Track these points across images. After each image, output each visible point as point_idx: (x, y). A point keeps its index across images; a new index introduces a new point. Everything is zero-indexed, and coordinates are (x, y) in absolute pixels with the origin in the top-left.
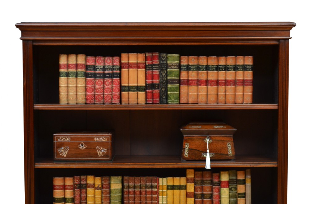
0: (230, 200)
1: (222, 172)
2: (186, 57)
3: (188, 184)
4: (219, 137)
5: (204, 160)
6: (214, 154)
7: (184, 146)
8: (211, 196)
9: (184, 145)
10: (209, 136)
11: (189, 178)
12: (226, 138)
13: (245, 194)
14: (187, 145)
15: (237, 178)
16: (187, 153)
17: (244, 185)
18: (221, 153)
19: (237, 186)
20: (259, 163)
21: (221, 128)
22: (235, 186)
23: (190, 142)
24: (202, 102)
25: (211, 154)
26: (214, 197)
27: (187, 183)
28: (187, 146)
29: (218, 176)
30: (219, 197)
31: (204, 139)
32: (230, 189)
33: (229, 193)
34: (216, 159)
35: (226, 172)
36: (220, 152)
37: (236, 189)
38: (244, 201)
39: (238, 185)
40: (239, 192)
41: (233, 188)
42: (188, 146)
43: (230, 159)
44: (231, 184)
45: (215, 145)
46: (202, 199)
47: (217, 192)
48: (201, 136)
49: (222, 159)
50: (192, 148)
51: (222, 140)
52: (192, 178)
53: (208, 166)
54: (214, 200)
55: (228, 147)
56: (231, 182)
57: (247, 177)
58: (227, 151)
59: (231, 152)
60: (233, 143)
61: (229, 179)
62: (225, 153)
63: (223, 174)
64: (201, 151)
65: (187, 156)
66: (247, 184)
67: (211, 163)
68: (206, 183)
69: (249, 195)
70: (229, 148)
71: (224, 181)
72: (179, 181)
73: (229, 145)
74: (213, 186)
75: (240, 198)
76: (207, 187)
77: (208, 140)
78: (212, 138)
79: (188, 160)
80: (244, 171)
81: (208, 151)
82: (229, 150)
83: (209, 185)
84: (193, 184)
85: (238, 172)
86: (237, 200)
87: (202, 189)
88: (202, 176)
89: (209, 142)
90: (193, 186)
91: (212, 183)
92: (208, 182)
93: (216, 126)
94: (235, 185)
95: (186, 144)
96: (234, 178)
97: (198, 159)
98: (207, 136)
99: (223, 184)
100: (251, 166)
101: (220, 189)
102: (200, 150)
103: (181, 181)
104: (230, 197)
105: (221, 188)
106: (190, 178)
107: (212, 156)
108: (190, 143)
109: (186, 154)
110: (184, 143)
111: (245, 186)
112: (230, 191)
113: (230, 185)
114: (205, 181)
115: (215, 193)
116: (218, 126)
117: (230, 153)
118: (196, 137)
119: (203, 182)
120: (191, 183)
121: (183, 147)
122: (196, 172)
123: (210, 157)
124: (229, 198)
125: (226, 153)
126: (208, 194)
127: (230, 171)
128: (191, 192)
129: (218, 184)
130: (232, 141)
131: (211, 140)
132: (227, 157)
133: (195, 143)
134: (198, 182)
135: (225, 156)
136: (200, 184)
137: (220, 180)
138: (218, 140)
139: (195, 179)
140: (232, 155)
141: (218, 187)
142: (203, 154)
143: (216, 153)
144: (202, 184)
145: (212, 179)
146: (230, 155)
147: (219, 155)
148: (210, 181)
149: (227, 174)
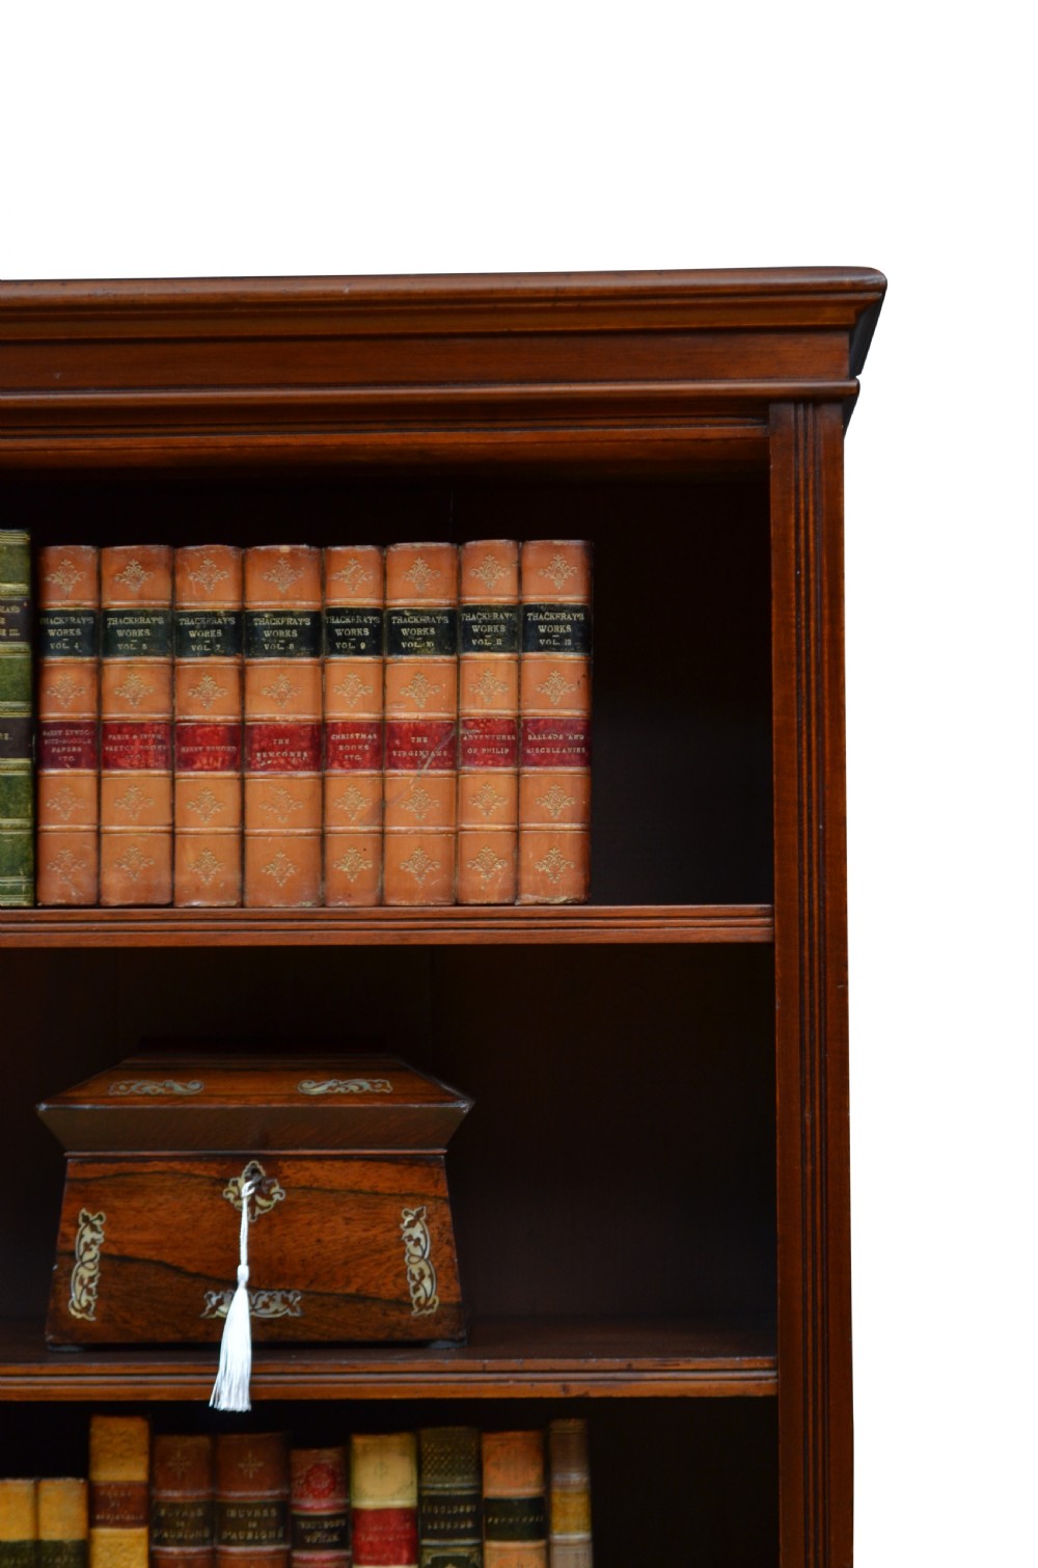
1: (359, 1442)
2: (87, 551)
3: (103, 1534)
4: (338, 1164)
5: (208, 1347)
6: (295, 1298)
7: (69, 1239)
9: (64, 1228)
10: (263, 1159)
11: (109, 1486)
12: (390, 1171)
14: (94, 1228)
15: (480, 1487)
16: (89, 1292)
17: (541, 1543)
18: (352, 1289)
19: (480, 1548)
20: (629, 1369)
21: (351, 1095)
22: (463, 1552)
23: (118, 1203)
24: (198, 891)
25: (278, 1296)
27: (92, 1523)
28: (88, 1235)
29: (332, 1474)
31: (224, 1182)
34: (316, 1337)
35: (395, 1440)
36: (348, 1282)
39: (493, 1545)
42: (99, 1237)
43: (421, 1335)
44: (434, 1535)
45: (310, 1224)
48: (199, 1158)
49: (356, 1334)
50: (129, 1251)
51: (366, 1185)
52: (131, 1485)
53: (232, 1388)
55: (410, 1244)
56: (432, 1518)
57: (557, 1479)
58: (402, 1272)
59: (427, 1283)
60: (446, 1210)
61: (420, 1498)
62: (384, 1293)
63: (365, 1452)
64: (196, 1276)
65: (86, 1310)
66: (557, 1537)
67: (253, 1373)
68: (239, 1525)
70: (418, 1252)
71: (382, 1514)
72: (26, 1515)
73: (412, 1224)
74: (296, 1554)
76: (246, 1555)
77: (246, 1189)
78: (288, 1169)
79: (95, 1346)
80: (531, 1435)
81: (243, 1272)
82: (415, 1270)
83: (259, 1542)
84: (142, 1531)
85: (491, 1443)
88: (215, 1472)
89: (261, 1201)
90: (141, 1550)
91: (291, 1528)
92: (258, 1520)
93: (319, 1080)
94: (469, 1541)
95: (86, 1219)
96: (457, 1485)
97: (172, 1336)
98: (246, 1159)
99: (369, 1537)
100: (565, 1389)
102: (191, 1268)
103: (46, 1510)
106: (119, 1486)
107: (276, 1310)
108: (111, 1211)
109: (80, 1299)
110: (64, 1216)
111: (548, 1549)
113: (425, 1542)
114: (233, 1514)
116: (331, 1083)
117: (421, 1293)
118: (160, 1166)
119: (216, 1521)
120: (122, 1524)
121: (61, 1246)
122: (167, 1441)
123: (257, 1324)
125: (388, 1291)
127: (426, 1433)
129: (331, 1531)
130: (436, 1198)
131: (273, 1190)
132: (399, 1323)
133: (150, 1210)
134: (181, 1518)
135: (385, 1314)
136: (198, 1534)
137: (348, 1506)
138: (331, 1191)
139: (154, 1492)
140: (440, 1305)
141: (337, 1559)
142: (214, 1300)
143: (311, 1289)
144: (207, 1534)
145: (289, 1496)
146: (422, 1307)
147: (337, 1307)
148: (274, 1512)
149: (403, 1454)
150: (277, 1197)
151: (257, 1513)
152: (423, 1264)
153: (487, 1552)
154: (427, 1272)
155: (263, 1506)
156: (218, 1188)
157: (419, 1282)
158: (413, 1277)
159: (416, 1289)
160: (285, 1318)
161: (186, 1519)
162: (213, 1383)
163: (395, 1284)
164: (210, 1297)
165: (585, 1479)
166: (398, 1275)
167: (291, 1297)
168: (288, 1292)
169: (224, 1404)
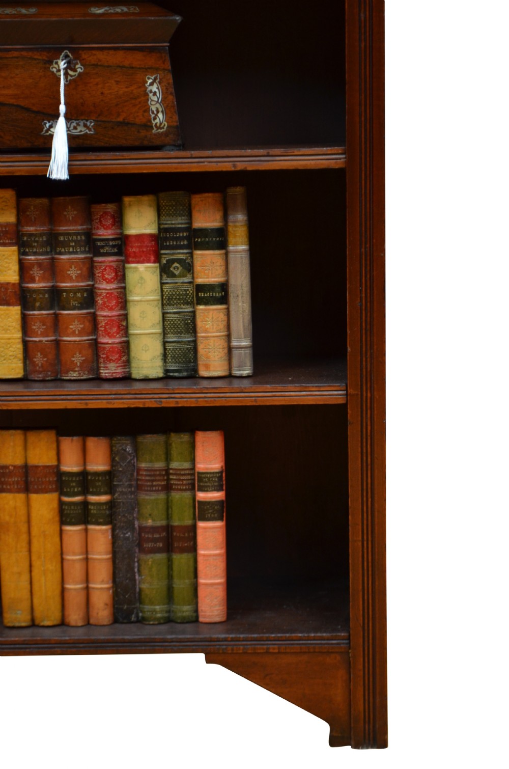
0: (164, 314)
1: (127, 200)
4: (111, 52)
5: (45, 149)
6: (91, 124)
8: (89, 298)
10: (70, 49)
12: (139, 56)
13: (224, 287)
15: (191, 223)
17: (223, 251)
18: (120, 119)
19: (191, 255)
20: (268, 156)
21: (117, 13)
22: (183, 257)
25: (82, 123)
26: (100, 302)
29: (113, 217)
30: (123, 301)
31: (51, 62)
32: (165, 270)
33: (162, 284)
34: (102, 144)
35: (145, 199)
36: (119, 115)
37: (189, 267)
38: (222, 316)
39: (198, 252)
40: (200, 281)
41: (176, 264)
43: (158, 142)
44: (167, 248)
45: (97, 84)
46: (51, 312)
47: (109, 281)
48: (37, 49)
49: (124, 143)
51: (126, 63)
52: (8, 225)
53: (59, 167)
54: (99, 313)
55: (151, 95)
56: (166, 239)
57: (231, 218)
58: (147, 110)
59: (160, 115)
60: (170, 76)
61: (159, 229)
62: (138, 121)
63: (130, 205)
64: (38, 112)
66: (231, 248)
67: (69, 160)
68: (65, 244)
69: (239, 293)
70: (155, 99)
71: (140, 237)
73: (152, 84)
74: (96, 259)
75: (206, 304)
76: (69, 259)
77: (62, 65)
78: (84, 55)
80: (217, 195)
81: (62, 108)
82: (154, 109)
83: (76, 253)
84: (15, 248)
85: (196, 199)
86: (194, 313)
87: (53, 270)
88: (52, 217)
89: (71, 72)
90: (15, 258)
91: (93, 246)
92: (75, 241)
93: (100, 7)
94: (185, 251)
96: (179, 222)
97: (26, 145)
98: (60, 50)
99: (133, 249)
100: (234, 166)
101: (124, 268)
102: (35, 109)
104: (166, 300)
105: (127, 265)
107: (81, 130)
111: (227, 254)
112: (165, 276)
113: (163, 252)
114: (62, 238)
115: (105, 286)
116: (106, 8)
117: (157, 120)
118: (16, 54)
119: (53, 242)
120: (4, 245)
122: (25, 201)
123: (71, 138)
124: (163, 305)
125: (140, 120)
126: (76, 291)
127: (162, 195)
128: (8, 284)
129: (113, 246)
130: (164, 70)
131: (77, 66)
132: (146, 137)
133: (12, 78)
134: (35, 241)
135: (139, 132)
136: (44, 249)
137: (122, 234)
138: (108, 66)
139: (20, 228)
140: (168, 127)
141: (117, 261)
142: (48, 125)
143: (99, 119)
144: (49, 249)
145: (91, 229)
146: (158, 128)
147: (113, 128)
148: (83, 238)
149: (150, 206)
150: (79, 70)
151: (75, 238)
152: (158, 105)
153: (195, 256)
154: (160, 109)
155: (77, 234)
156: (47, 65)
157: (156, 115)
158: (153, 112)
159: (155, 119)
160: (86, 135)
161: (37, 242)
162: (48, 166)
163: (143, 116)
164: (45, 124)
165: (245, 218)
166: (145, 111)
167: (88, 123)
168: (87, 121)
169: (54, 176)
